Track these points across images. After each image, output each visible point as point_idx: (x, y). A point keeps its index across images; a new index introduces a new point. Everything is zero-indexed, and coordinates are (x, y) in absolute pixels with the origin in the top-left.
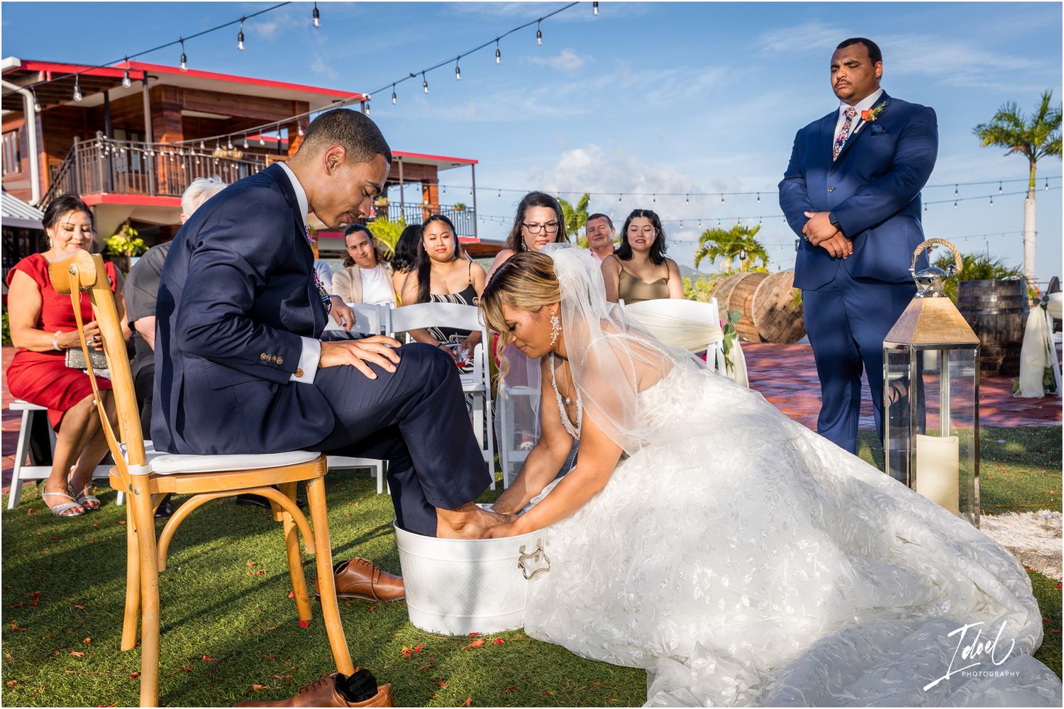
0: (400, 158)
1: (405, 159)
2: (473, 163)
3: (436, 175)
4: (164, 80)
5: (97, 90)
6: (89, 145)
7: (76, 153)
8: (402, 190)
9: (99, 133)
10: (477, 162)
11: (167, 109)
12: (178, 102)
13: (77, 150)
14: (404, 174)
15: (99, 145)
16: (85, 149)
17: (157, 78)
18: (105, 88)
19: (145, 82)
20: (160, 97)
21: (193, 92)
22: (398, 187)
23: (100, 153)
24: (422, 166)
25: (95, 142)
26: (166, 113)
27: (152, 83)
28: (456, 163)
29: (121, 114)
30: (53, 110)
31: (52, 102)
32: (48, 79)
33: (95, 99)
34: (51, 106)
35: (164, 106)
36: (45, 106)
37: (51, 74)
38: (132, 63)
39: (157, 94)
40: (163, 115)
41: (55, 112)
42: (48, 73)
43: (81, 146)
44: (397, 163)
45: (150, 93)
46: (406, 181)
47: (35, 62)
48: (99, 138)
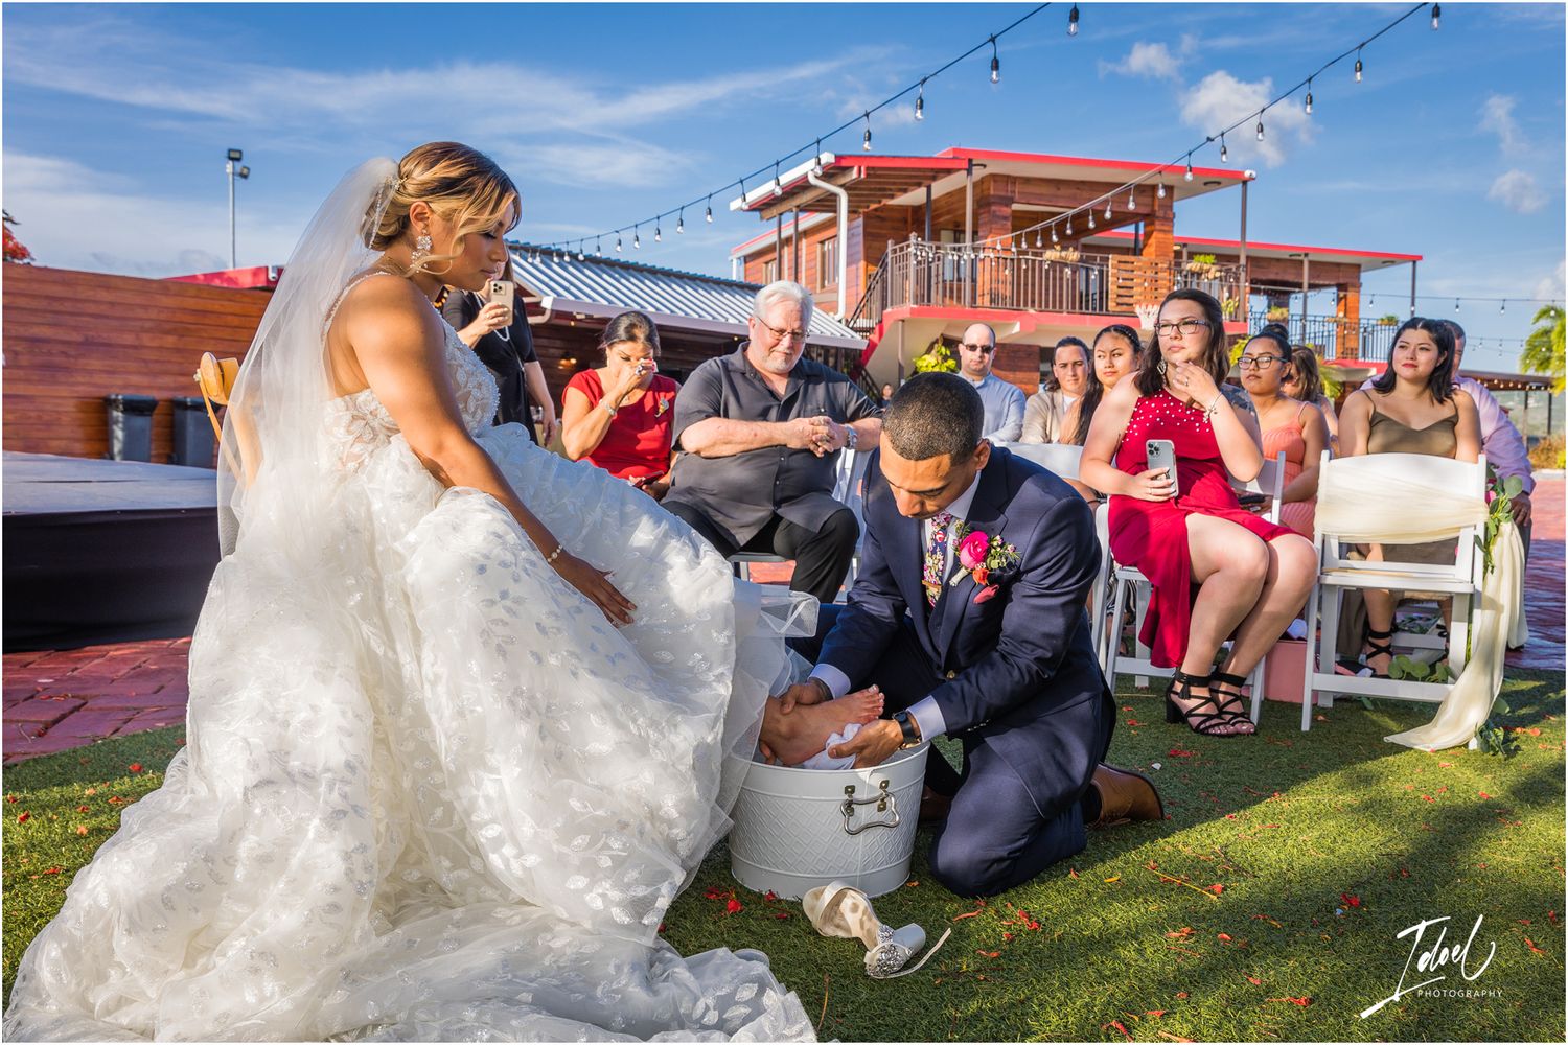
0: (1306, 255)
1: (1313, 257)
2: (1415, 260)
3: (1358, 278)
4: (994, 168)
5: (919, 185)
6: (902, 249)
7: (889, 260)
8: (1305, 299)
9: (913, 235)
10: (1420, 258)
11: (994, 203)
12: (1009, 194)
13: (890, 256)
14: (1311, 276)
15: (912, 249)
16: (898, 254)
17: (985, 166)
18: (927, 182)
19: (969, 172)
20: (989, 189)
21: (1027, 180)
22: (1301, 295)
23: (912, 258)
24: (1338, 265)
25: (908, 246)
26: (993, 208)
27: (978, 173)
28: (1390, 260)
29: (948, 212)
30: (876, 210)
31: (874, 202)
32: (863, 176)
33: (916, 196)
34: (873, 206)
35: (993, 200)
36: (868, 207)
37: (867, 169)
38: (955, 150)
39: (985, 186)
40: (989, 212)
41: (878, 214)
42: (863, 169)
43: (895, 251)
44: (1302, 262)
45: (975, 185)
46: (1312, 287)
47: (850, 156)
48: (912, 240)
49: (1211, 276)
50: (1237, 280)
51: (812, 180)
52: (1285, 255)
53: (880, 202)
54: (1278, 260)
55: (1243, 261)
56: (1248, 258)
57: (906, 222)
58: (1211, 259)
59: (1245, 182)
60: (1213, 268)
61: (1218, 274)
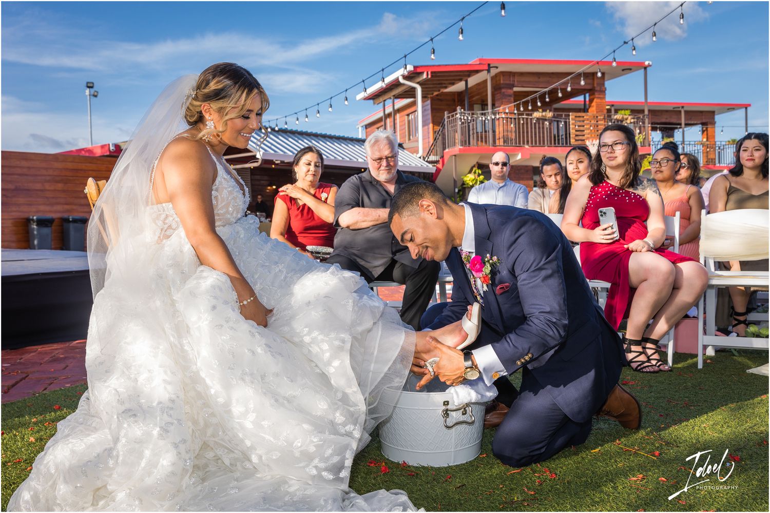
0: (683, 107)
1: (686, 108)
2: (746, 107)
3: (714, 119)
4: (503, 68)
5: (461, 80)
6: (453, 116)
7: (446, 123)
8: (683, 132)
9: (458, 108)
10: (749, 105)
11: (503, 88)
12: (511, 82)
13: (446, 120)
14: (686, 120)
15: (458, 116)
16: (451, 119)
17: (497, 67)
18: (465, 78)
19: (489, 71)
20: (500, 80)
21: (522, 74)
22: (681, 130)
23: (459, 120)
24: (701, 112)
25: (456, 114)
26: (503, 90)
27: (494, 72)
28: (732, 107)
29: (478, 94)
30: (437, 95)
31: (436, 91)
32: (429, 77)
33: (460, 86)
34: (436, 93)
35: (502, 86)
36: (433, 94)
37: (432, 73)
38: (480, 60)
39: (498, 79)
40: (500, 93)
41: (439, 97)
42: (429, 73)
43: (449, 117)
44: (680, 112)
45: (493, 78)
46: (687, 125)
47: (422, 66)
48: (459, 111)
49: (628, 122)
50: (644, 123)
51: (401, 80)
52: (670, 108)
53: (439, 91)
54: (667, 111)
55: (646, 112)
56: (649, 111)
57: (454, 101)
58: (628, 112)
59: (645, 68)
60: (630, 118)
61: (632, 121)
